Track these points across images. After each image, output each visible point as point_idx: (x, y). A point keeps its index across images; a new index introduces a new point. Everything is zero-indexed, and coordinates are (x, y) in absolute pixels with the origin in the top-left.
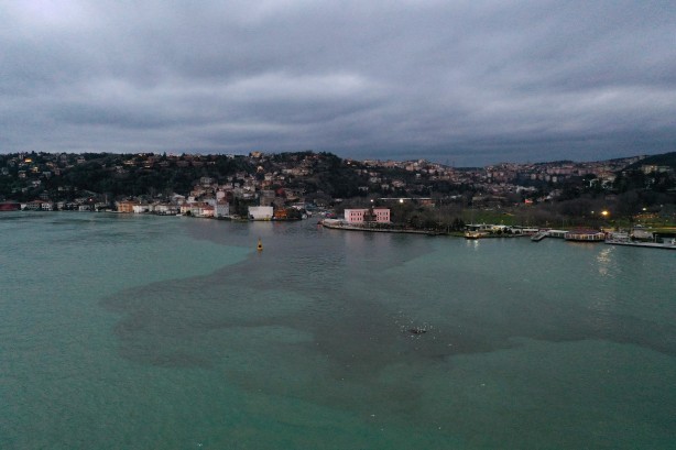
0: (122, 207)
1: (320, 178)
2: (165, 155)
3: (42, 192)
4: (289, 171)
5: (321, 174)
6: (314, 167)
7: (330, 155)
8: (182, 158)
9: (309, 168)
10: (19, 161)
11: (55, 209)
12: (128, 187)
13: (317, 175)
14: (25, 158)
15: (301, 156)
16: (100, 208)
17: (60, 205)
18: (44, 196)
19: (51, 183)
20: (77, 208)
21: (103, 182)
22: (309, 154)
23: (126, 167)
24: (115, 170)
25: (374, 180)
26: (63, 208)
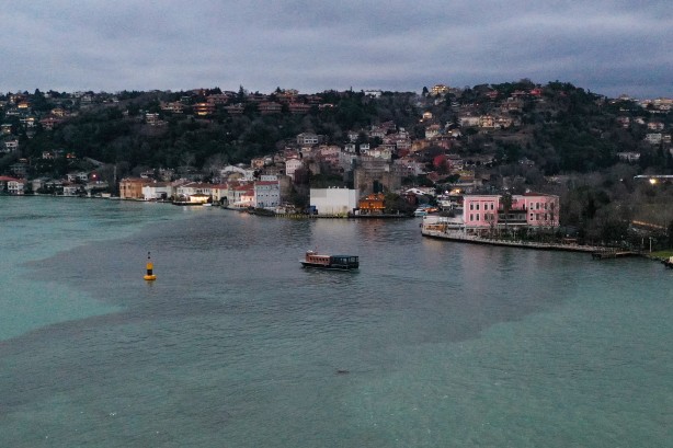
0: (127, 187)
1: (535, 133)
2: (242, 92)
3: (16, 160)
4: (473, 121)
5: (538, 126)
6: (528, 112)
7: (569, 87)
8: (272, 98)
9: (514, 114)
10: (9, 106)
11: (28, 192)
12: (160, 153)
13: (530, 128)
14: (18, 101)
15: (505, 90)
16: (94, 191)
17: (37, 184)
18: (18, 168)
19: (32, 145)
20: (61, 191)
21: (120, 143)
22: (525, 85)
23: (163, 114)
24: (144, 122)
25: (654, 139)
26: (40, 191)
